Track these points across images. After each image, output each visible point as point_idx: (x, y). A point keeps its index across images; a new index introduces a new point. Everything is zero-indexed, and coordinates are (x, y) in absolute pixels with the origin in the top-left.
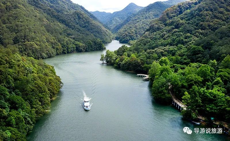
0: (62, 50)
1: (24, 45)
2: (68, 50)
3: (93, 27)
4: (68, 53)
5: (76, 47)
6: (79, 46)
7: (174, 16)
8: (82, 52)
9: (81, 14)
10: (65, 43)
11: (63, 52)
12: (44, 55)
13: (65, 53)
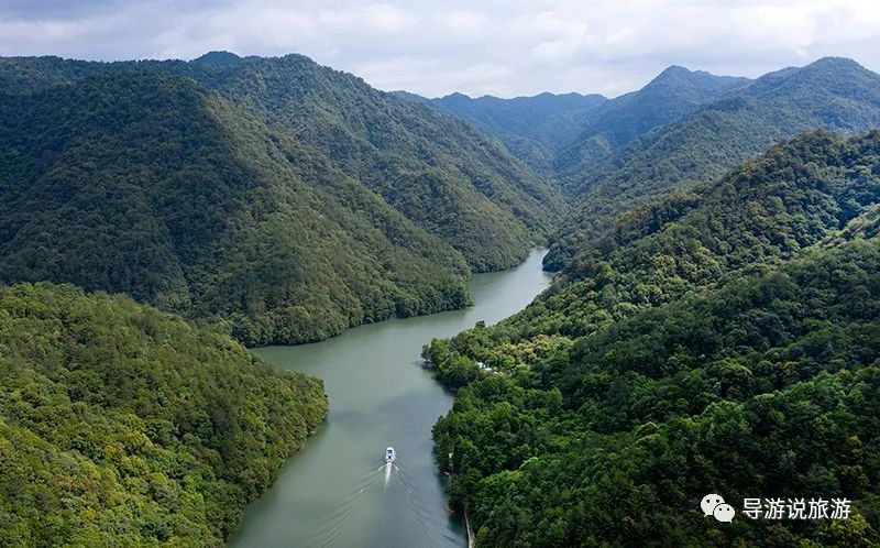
0: (362, 316)
1: (285, 313)
2: (375, 313)
3: (469, 224)
4: (376, 320)
5: (397, 306)
6: (403, 304)
7: (635, 238)
8: (410, 318)
9: (440, 182)
10: (371, 300)
11: (364, 320)
12: (322, 333)
13: (370, 322)
